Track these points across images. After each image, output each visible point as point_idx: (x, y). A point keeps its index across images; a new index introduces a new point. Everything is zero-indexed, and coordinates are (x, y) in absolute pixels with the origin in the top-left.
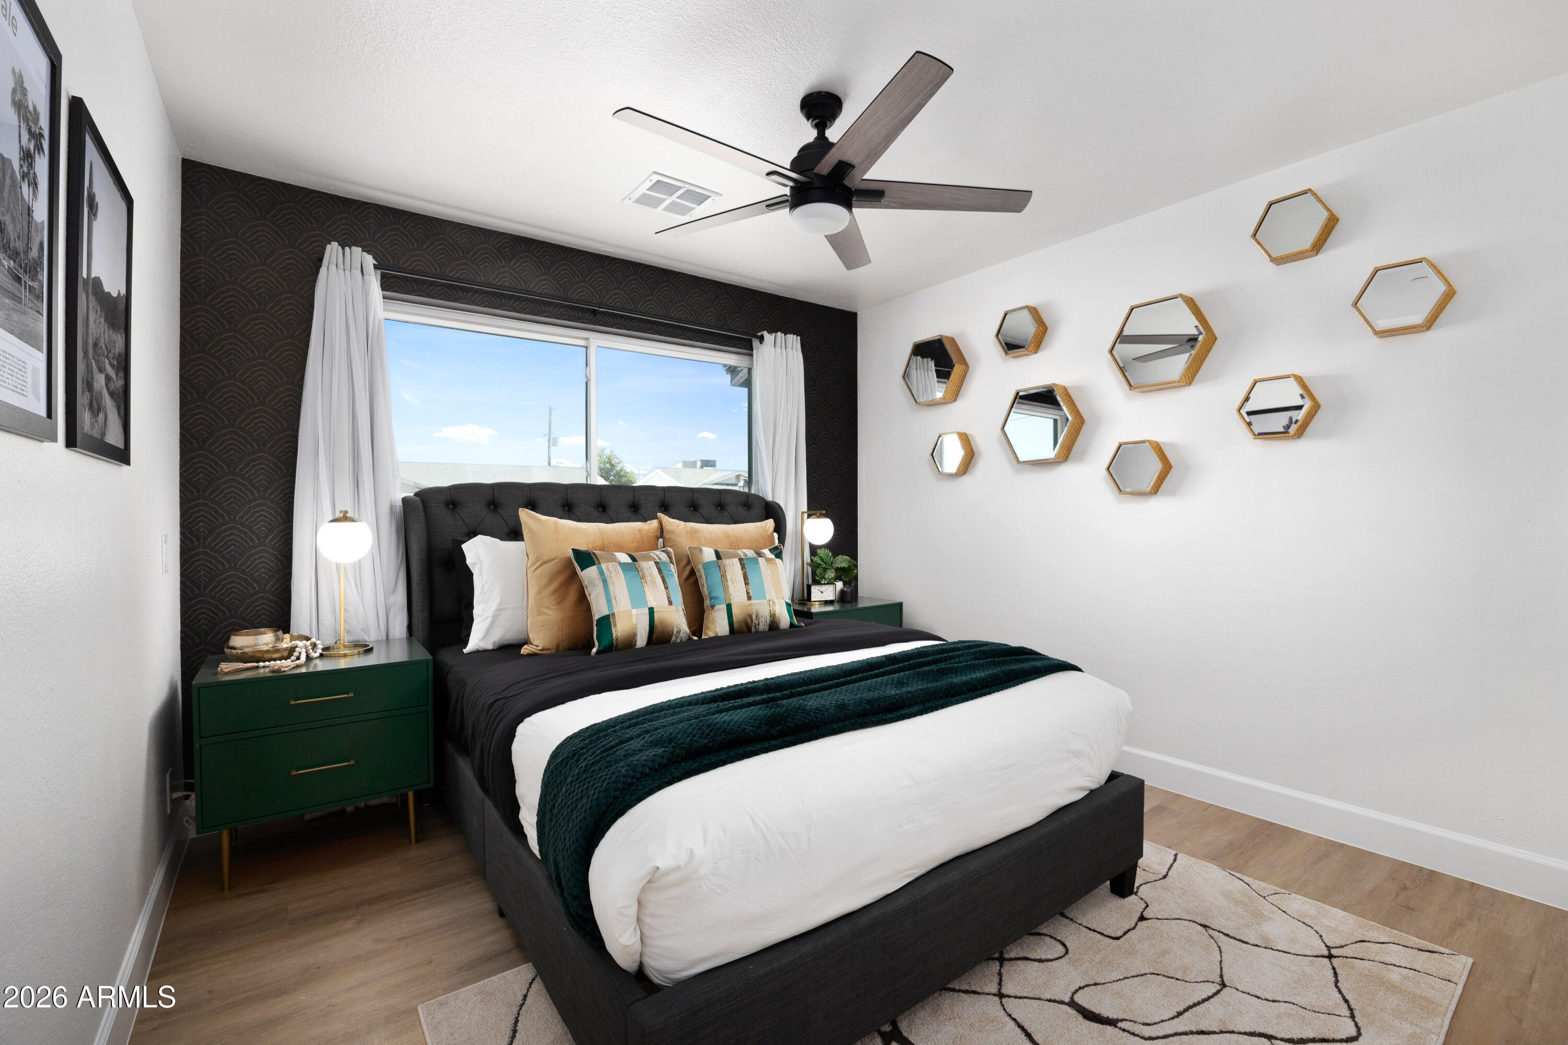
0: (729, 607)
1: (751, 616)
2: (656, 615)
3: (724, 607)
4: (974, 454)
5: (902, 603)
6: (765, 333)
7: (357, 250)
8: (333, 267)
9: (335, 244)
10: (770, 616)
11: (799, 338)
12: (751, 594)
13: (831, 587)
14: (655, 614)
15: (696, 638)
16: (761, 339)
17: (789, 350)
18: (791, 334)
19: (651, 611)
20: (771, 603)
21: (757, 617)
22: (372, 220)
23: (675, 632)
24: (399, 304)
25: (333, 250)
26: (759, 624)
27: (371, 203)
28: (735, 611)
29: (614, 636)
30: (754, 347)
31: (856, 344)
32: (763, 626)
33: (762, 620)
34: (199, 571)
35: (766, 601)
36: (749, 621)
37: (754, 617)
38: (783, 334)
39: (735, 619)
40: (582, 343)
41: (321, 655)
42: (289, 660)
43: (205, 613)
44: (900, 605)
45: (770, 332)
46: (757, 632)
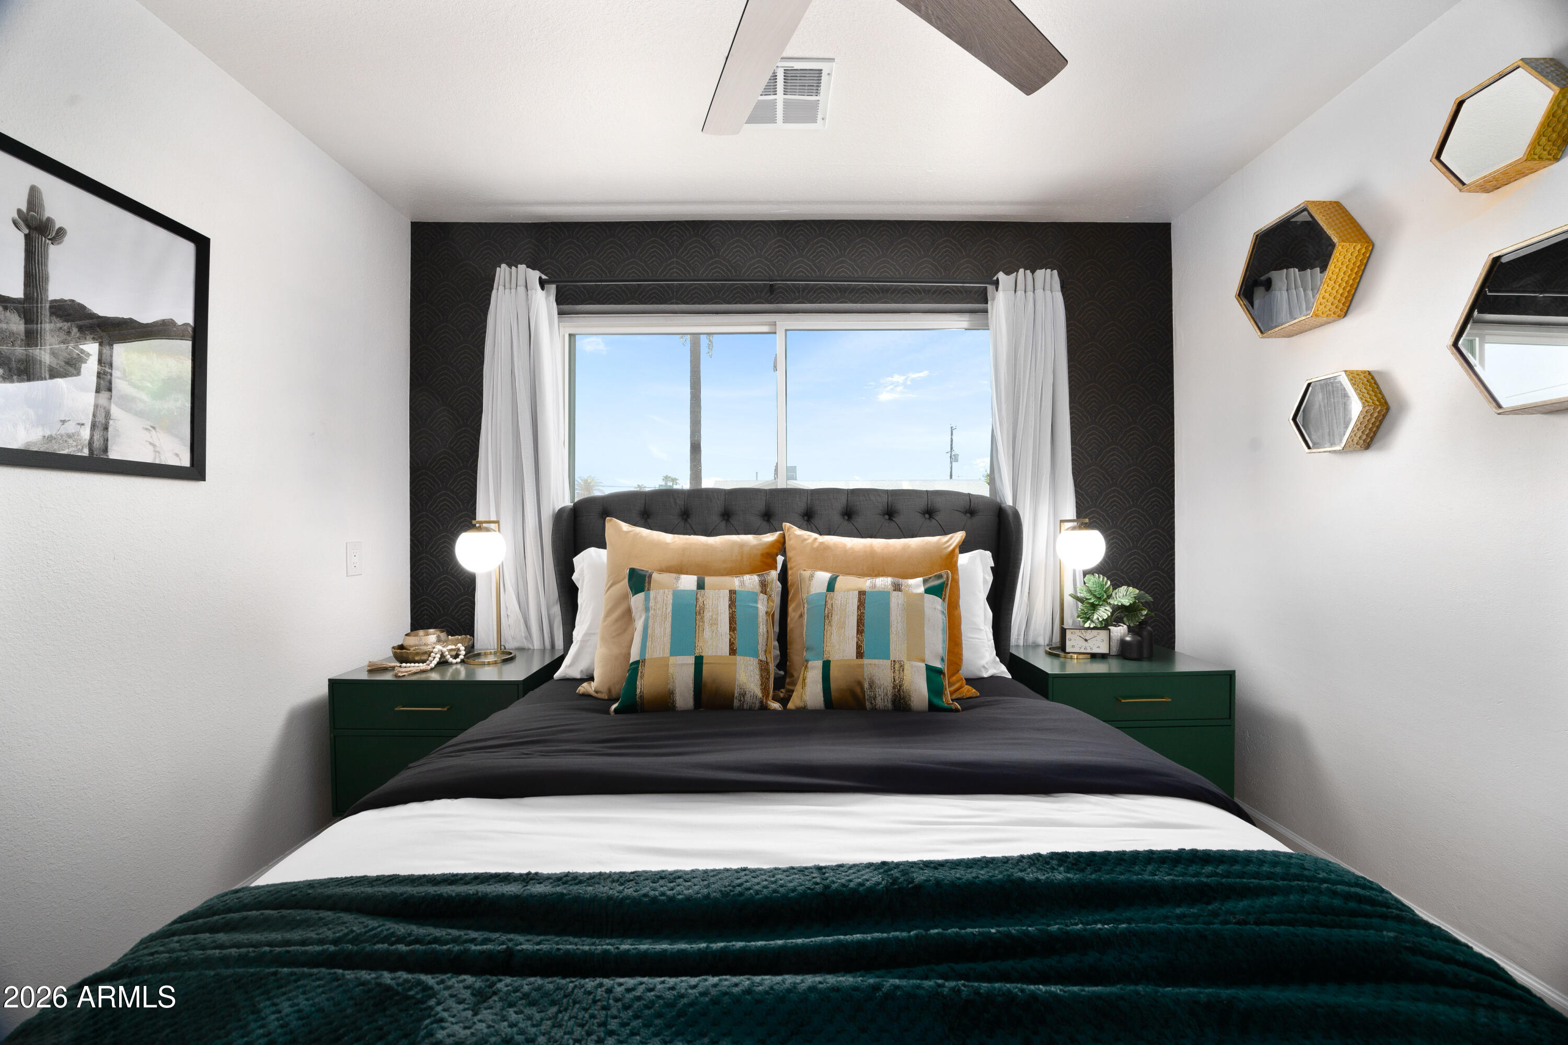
0: (826, 665)
1: (860, 684)
2: (706, 669)
3: (819, 664)
4: (1388, 409)
5: (1234, 672)
6: (1001, 276)
7: (522, 267)
8: (501, 288)
9: (503, 266)
10: (894, 688)
11: (1055, 272)
12: (865, 648)
13: (1103, 634)
14: (704, 667)
15: (776, 706)
16: (996, 283)
17: (1039, 292)
18: (1041, 268)
19: (699, 661)
20: (897, 666)
21: (872, 684)
22: (550, 239)
23: (736, 695)
24: (584, 317)
25: (503, 271)
26: (875, 698)
27: (548, 223)
28: (834, 672)
29: (638, 691)
30: (989, 298)
31: (1171, 270)
32: (883, 699)
33: (880, 692)
34: (423, 574)
35: (888, 663)
36: (858, 690)
37: (866, 686)
38: (1028, 272)
39: (833, 686)
40: (765, 329)
41: (463, 661)
42: (425, 664)
43: (427, 610)
44: (1230, 676)
45: (1008, 273)
46: (874, 709)
